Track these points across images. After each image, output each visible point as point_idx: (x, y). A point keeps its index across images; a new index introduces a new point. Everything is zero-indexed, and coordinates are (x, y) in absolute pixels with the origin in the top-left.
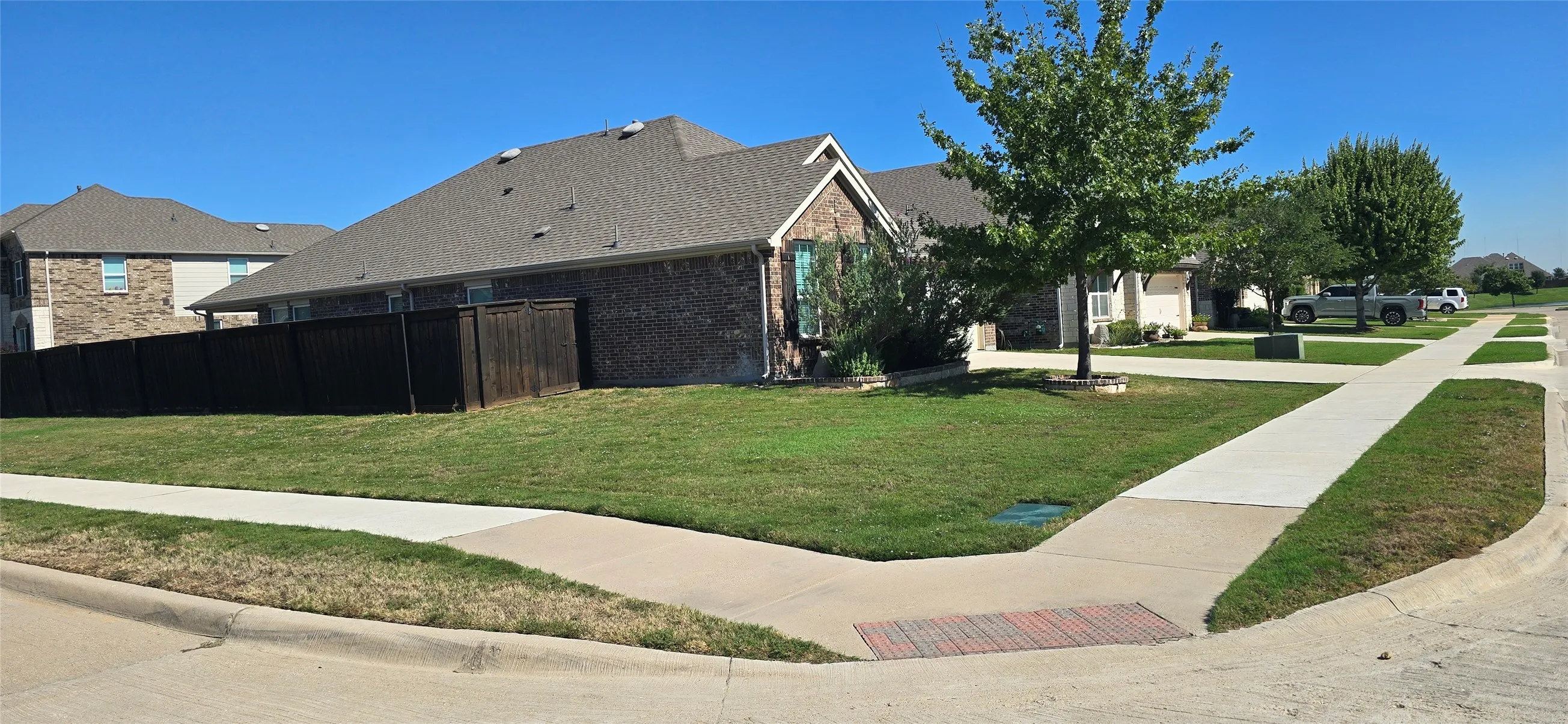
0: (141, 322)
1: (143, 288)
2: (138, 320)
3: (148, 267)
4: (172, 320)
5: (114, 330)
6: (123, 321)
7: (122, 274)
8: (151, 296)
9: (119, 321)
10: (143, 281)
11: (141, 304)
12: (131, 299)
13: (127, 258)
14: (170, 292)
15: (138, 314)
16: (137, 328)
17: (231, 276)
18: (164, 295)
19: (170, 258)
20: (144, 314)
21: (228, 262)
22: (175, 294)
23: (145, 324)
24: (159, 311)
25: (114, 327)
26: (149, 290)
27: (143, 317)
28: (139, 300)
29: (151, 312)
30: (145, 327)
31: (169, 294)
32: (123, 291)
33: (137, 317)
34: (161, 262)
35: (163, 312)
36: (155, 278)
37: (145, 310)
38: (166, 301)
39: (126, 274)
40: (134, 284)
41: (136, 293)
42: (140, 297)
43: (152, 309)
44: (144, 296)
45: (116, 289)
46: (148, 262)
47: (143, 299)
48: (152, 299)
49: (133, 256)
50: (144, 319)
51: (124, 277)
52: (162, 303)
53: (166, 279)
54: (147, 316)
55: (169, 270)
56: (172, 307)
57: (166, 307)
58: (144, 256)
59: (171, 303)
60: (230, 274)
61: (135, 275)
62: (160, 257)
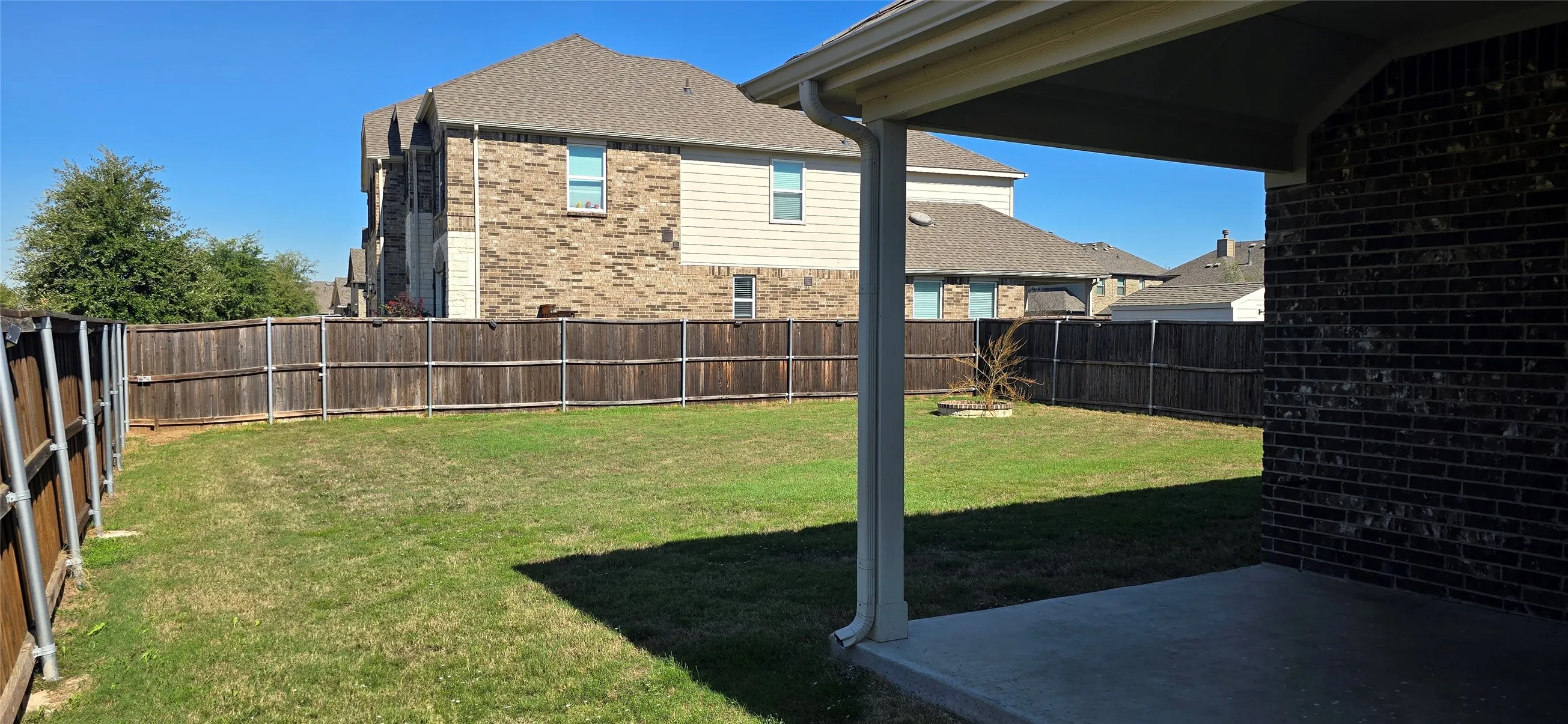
0: (625, 270)
1: (631, 207)
2: (619, 268)
3: (642, 167)
4: (675, 271)
5: (581, 284)
6: (596, 267)
7: (598, 179)
8: (643, 224)
9: (589, 267)
10: (631, 194)
11: (627, 236)
12: (610, 227)
13: (608, 147)
14: (674, 217)
15: (620, 255)
16: (618, 281)
17: (776, 195)
18: (665, 223)
19: (679, 153)
20: (630, 256)
21: (772, 167)
22: (683, 222)
23: (630, 275)
24: (654, 251)
25: (580, 277)
26: (640, 211)
27: (629, 261)
28: (623, 230)
29: (642, 253)
30: (630, 282)
31: (672, 222)
32: (595, 211)
33: (619, 261)
34: (663, 159)
35: (662, 255)
36: (651, 189)
37: (631, 248)
38: (667, 235)
39: (604, 179)
40: (618, 199)
41: (619, 216)
42: (625, 223)
43: (644, 248)
44: (632, 224)
45: (587, 206)
46: (641, 157)
47: (630, 229)
48: (645, 231)
49: (618, 144)
50: (630, 267)
51: (600, 184)
52: (660, 237)
53: (669, 192)
54: (635, 261)
55: (676, 177)
56: (676, 247)
57: (666, 245)
58: (637, 145)
59: (675, 239)
60: (773, 190)
61: (619, 182)
62: (663, 150)
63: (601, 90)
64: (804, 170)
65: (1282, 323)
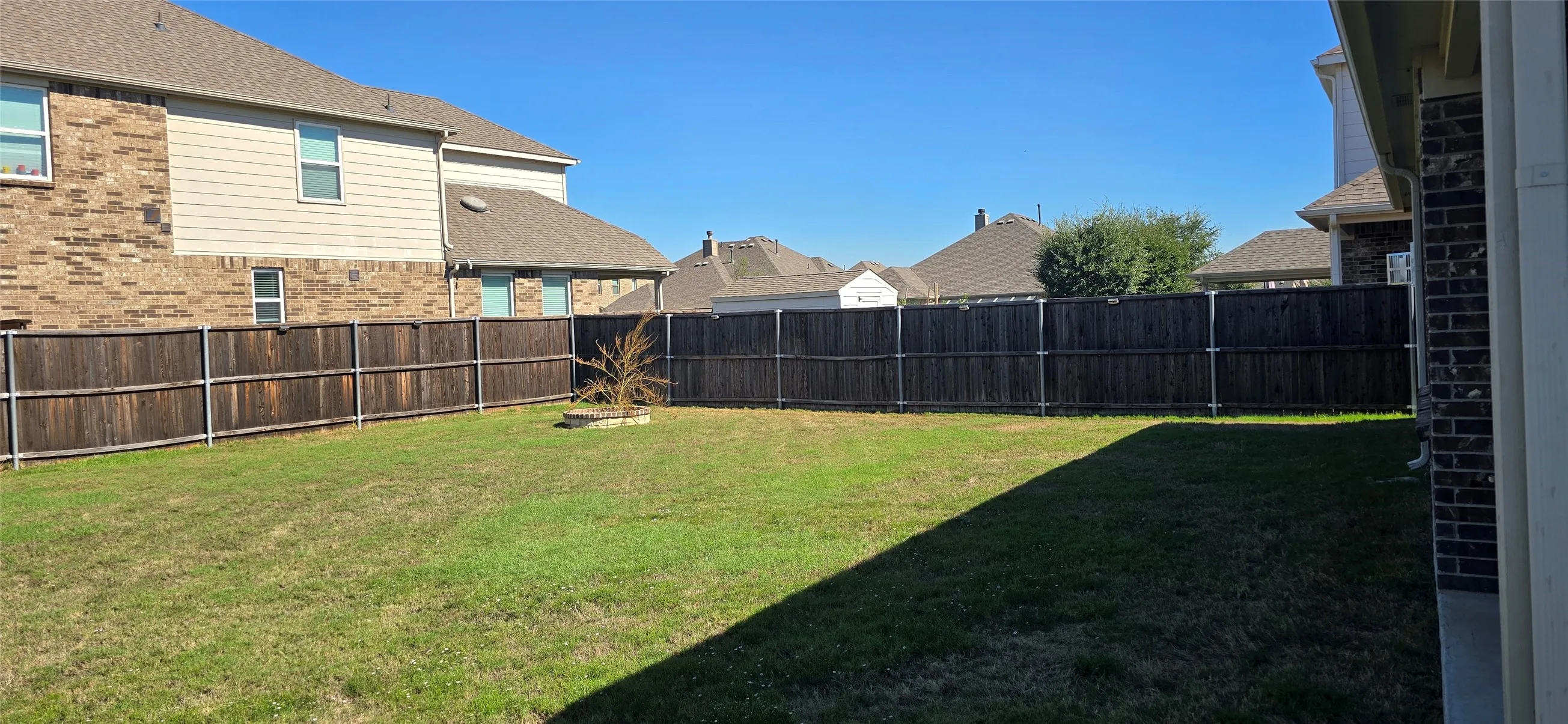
0: (87, 262)
1: (93, 175)
2: (78, 259)
3: (106, 121)
4: (166, 263)
5: (15, 282)
6: (40, 258)
7: (38, 133)
8: (113, 198)
9: (27, 258)
10: (92, 157)
11: (88, 215)
12: (60, 202)
13: (51, 89)
14: (163, 190)
15: (78, 241)
16: (77, 278)
17: (304, 166)
18: (147, 198)
19: (163, 105)
20: (96, 242)
21: (297, 132)
22: (174, 197)
23: (97, 269)
24: (133, 236)
25: (13, 273)
26: (109, 180)
27: (93, 249)
28: (82, 206)
29: (114, 239)
30: (97, 278)
31: (159, 197)
32: (39, 179)
33: (77, 249)
34: (140, 112)
35: (143, 242)
36: (123, 151)
37: (96, 232)
38: (151, 214)
39: (47, 134)
40: (69, 162)
41: (74, 186)
42: (84, 197)
43: (116, 231)
44: (96, 197)
45: (20, 170)
46: (105, 106)
47: (92, 204)
48: (116, 206)
49: (68, 86)
50: (96, 257)
51: (41, 141)
52: (140, 217)
53: (151, 156)
54: (103, 249)
55: (161, 136)
56: (167, 230)
57: (151, 228)
58: (98, 90)
59: (164, 219)
60: (300, 161)
61: (72, 138)
62: (139, 99)
63: (25, 12)
64: (340, 138)
65: (1458, 275)
